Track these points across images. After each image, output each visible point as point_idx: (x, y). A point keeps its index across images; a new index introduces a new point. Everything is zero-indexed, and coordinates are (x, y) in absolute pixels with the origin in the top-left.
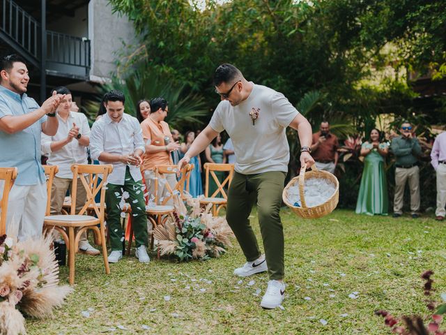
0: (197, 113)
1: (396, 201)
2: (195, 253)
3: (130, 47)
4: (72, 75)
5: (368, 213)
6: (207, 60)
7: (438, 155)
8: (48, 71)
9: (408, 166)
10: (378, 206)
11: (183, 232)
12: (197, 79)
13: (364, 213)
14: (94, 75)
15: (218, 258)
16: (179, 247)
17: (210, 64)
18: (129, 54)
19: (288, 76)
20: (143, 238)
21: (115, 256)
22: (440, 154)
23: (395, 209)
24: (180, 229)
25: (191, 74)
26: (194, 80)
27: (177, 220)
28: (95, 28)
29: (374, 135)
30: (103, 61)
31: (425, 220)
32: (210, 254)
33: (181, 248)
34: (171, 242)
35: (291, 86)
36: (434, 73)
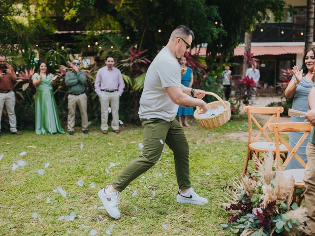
1: (70, 121)
7: (100, 85)
9: (76, 94)
22: (102, 85)
23: (69, 128)
36: (65, 15)
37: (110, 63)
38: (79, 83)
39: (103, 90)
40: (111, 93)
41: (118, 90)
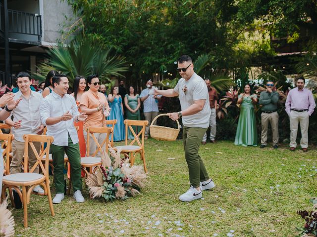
0: (121, 70)
2: (117, 195)
3: (71, 20)
4: (28, 42)
5: (243, 145)
6: (127, 31)
7: (290, 105)
8: (10, 39)
9: (269, 112)
10: (250, 140)
11: (108, 180)
12: (120, 43)
13: (240, 145)
14: (45, 41)
15: (134, 198)
16: (105, 191)
17: (129, 34)
18: (70, 25)
19: (186, 42)
20: (79, 185)
21: (59, 197)
22: (292, 104)
23: (262, 142)
24: (106, 177)
25: (115, 40)
26: (118, 44)
27: (104, 171)
28: (44, 6)
29: (247, 89)
30: (50, 31)
31: (282, 150)
32: (129, 195)
33: (107, 192)
34: (100, 188)
35: (188, 49)
36: (288, 38)
37: (300, 84)
38: (272, 102)
39: (293, 109)
40: (300, 113)
41: (308, 110)
